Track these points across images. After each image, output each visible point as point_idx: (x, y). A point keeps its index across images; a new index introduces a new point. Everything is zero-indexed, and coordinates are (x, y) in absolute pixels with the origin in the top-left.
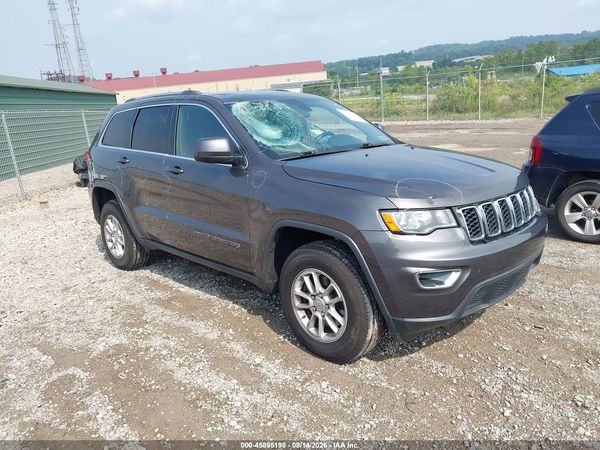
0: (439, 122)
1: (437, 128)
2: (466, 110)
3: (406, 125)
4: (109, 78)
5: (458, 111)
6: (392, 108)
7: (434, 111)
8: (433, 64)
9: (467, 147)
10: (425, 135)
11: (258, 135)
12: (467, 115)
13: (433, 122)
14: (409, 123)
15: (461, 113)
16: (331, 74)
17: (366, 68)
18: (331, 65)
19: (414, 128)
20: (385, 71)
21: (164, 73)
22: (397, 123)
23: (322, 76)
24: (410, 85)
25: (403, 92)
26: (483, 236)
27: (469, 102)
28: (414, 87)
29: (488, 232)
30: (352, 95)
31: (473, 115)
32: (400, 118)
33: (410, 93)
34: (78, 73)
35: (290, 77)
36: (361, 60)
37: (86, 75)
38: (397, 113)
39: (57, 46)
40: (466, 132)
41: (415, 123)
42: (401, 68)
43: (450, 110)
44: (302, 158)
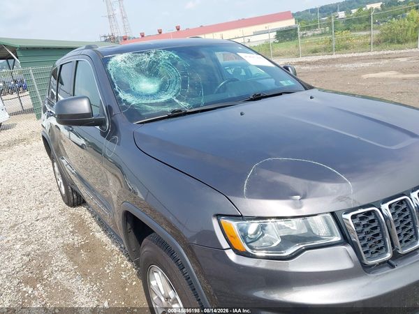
0: (381, 52)
1: (379, 58)
2: (407, 41)
3: (353, 57)
4: (143, 36)
5: (399, 42)
6: (342, 43)
7: (377, 43)
8: (381, 6)
9: (404, 73)
10: (367, 64)
11: (128, 91)
12: (407, 45)
13: (376, 53)
14: (355, 55)
15: (402, 43)
16: (298, 21)
17: (326, 14)
18: (298, 13)
19: (359, 59)
20: (342, 15)
21: (178, 29)
22: (345, 56)
23: (291, 23)
24: (361, 23)
25: (354, 30)
26: (389, 255)
27: (409, 33)
28: (363, 25)
29: (398, 245)
30: (314, 35)
31: (412, 44)
32: (349, 51)
33: (360, 30)
34: (123, 35)
35: (266, 25)
36: (322, 8)
37: (128, 35)
38: (346, 47)
39: (109, 17)
40: (405, 59)
41: (360, 54)
42: (354, 11)
43: (392, 42)
44: (169, 117)
